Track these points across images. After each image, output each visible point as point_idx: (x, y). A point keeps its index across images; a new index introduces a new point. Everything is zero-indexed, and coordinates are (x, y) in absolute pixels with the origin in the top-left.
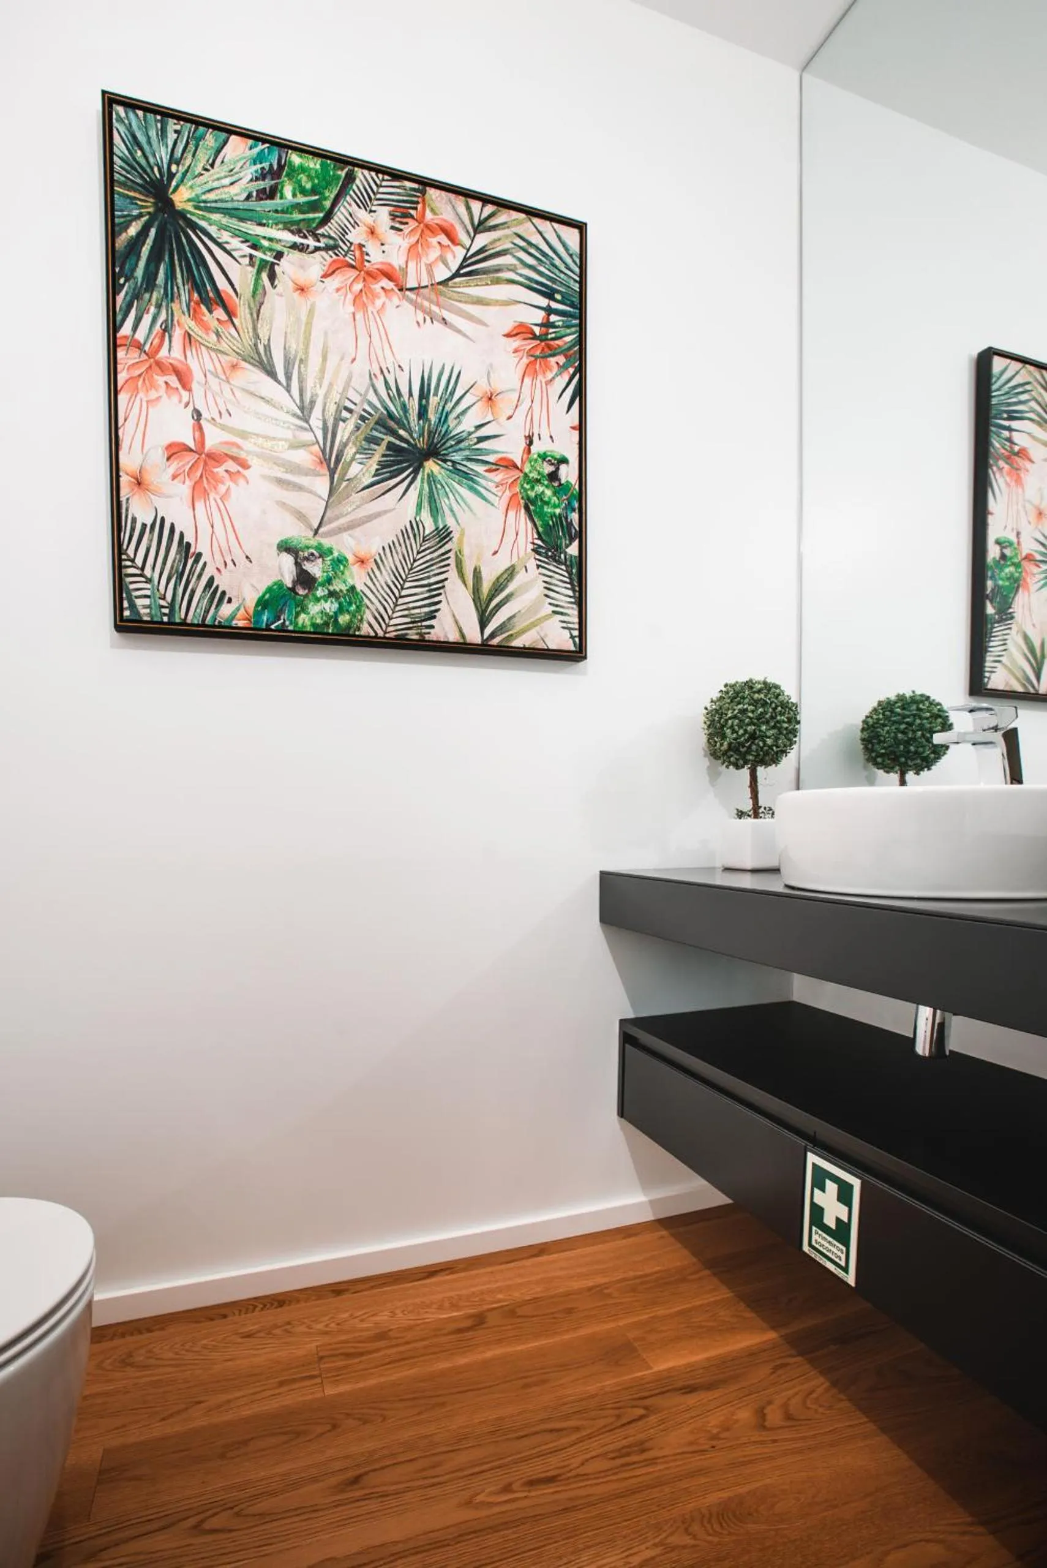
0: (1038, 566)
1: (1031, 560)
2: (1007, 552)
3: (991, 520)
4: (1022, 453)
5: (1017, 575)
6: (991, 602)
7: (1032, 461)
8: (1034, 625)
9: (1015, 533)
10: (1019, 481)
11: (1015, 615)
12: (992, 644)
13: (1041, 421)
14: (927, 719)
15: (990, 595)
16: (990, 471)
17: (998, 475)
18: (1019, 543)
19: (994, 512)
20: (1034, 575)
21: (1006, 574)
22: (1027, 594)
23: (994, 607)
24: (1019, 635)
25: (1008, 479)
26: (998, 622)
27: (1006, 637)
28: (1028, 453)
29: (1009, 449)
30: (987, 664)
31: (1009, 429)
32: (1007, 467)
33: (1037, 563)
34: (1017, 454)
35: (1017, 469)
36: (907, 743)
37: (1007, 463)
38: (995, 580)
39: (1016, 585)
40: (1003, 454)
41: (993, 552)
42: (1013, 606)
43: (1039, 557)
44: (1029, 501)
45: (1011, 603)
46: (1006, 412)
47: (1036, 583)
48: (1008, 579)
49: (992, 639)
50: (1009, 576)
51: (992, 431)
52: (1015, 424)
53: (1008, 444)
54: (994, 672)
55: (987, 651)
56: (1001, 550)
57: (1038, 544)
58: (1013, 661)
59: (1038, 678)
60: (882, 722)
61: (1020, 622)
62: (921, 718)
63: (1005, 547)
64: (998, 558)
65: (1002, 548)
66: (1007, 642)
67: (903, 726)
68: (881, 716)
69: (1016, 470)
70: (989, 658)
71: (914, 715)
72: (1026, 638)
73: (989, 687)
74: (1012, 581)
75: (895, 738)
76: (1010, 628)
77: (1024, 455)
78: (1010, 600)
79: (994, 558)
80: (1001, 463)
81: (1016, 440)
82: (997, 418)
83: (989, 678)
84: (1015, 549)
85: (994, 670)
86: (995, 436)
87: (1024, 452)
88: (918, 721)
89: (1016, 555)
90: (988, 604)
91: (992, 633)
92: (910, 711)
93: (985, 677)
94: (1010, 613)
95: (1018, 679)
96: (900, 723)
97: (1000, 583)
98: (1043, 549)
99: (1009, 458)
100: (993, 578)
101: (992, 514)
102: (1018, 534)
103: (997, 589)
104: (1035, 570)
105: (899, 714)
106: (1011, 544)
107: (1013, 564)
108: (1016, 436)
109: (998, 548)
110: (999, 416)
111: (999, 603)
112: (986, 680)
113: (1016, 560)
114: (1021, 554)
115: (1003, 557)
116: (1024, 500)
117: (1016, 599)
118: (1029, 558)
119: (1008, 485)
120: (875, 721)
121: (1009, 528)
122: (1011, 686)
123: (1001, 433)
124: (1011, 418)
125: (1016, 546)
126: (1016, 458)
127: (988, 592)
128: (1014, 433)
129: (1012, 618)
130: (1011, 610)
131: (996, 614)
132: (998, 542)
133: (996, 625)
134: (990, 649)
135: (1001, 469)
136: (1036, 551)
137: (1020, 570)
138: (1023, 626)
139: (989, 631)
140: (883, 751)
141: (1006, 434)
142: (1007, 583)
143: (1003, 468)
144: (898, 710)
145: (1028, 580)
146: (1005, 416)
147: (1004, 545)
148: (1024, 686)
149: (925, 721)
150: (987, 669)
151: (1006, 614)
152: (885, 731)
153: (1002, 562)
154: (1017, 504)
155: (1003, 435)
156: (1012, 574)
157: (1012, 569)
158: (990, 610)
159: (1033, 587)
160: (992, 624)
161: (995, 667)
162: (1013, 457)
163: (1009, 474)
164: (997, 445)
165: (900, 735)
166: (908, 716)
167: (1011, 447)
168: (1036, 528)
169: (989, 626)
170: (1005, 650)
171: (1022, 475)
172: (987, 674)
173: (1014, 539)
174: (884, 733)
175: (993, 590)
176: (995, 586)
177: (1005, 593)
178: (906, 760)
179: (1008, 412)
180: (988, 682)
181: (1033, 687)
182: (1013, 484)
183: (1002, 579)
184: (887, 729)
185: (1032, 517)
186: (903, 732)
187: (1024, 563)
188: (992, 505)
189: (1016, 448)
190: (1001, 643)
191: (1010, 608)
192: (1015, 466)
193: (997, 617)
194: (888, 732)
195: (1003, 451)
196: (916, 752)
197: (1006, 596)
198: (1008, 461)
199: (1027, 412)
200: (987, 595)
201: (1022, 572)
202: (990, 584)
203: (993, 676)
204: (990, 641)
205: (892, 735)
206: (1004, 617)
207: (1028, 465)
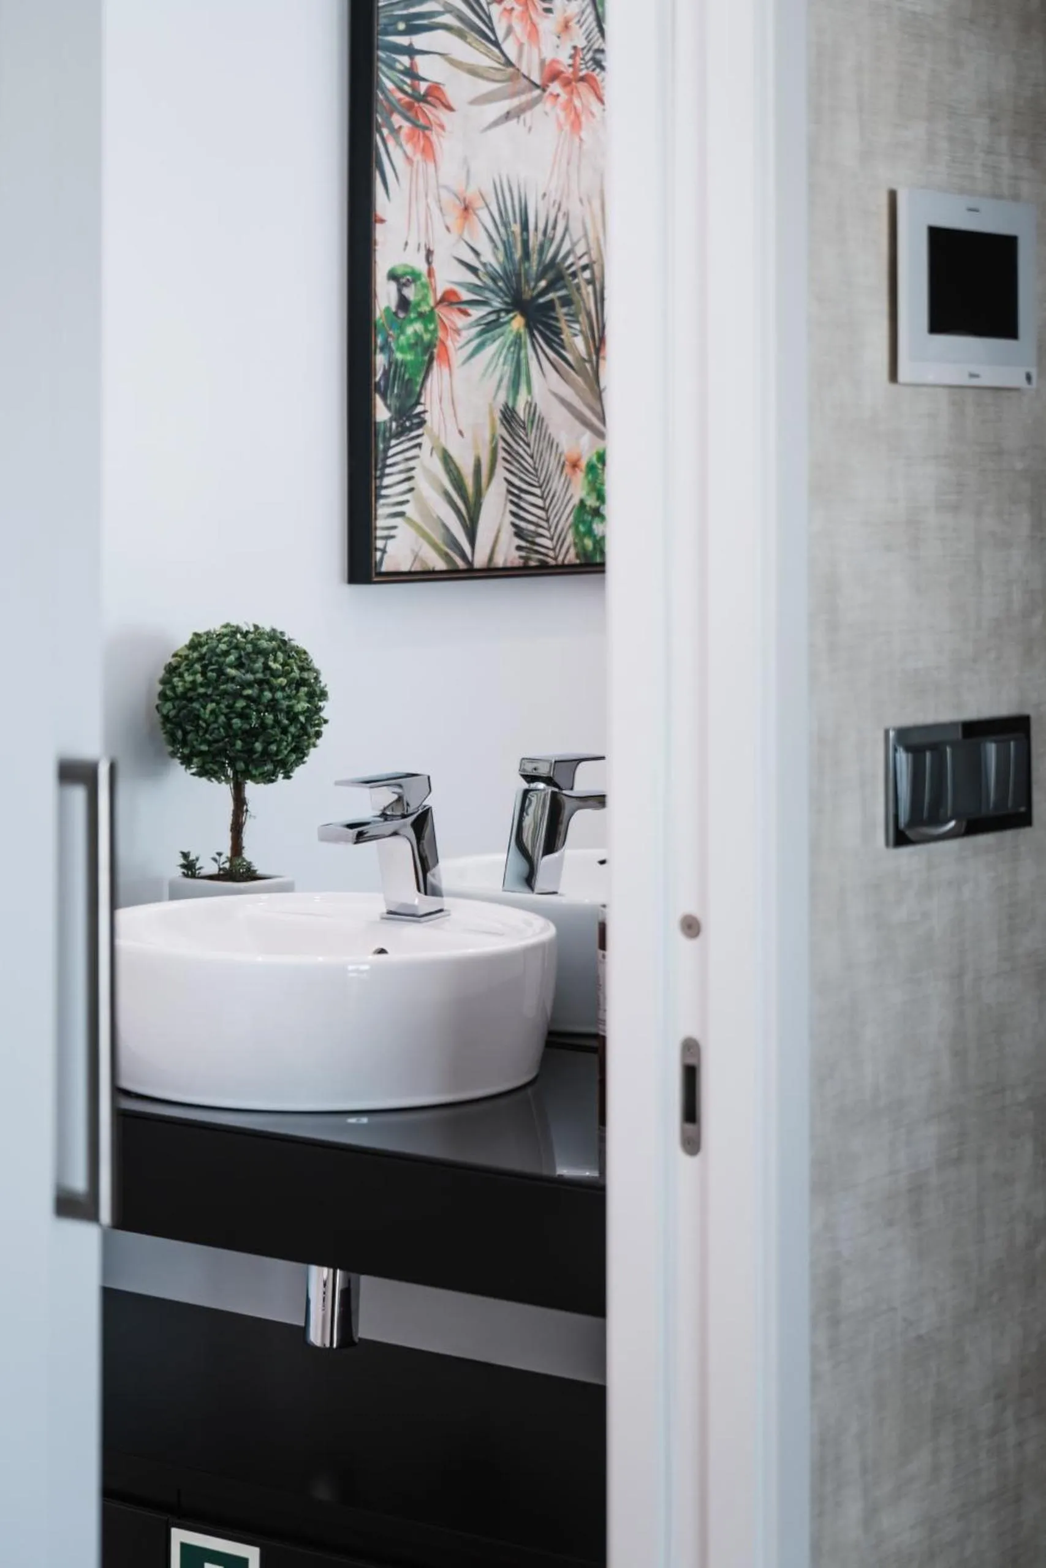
0: (466, 314)
1: (451, 304)
2: (410, 293)
3: (381, 233)
4: (435, 96)
5: (427, 337)
6: (384, 397)
7: (450, 108)
8: (461, 433)
9: (423, 253)
10: (428, 151)
11: (427, 416)
12: (387, 481)
13: (466, 29)
14: (283, 689)
15: (382, 383)
16: (378, 138)
17: (391, 144)
18: (430, 273)
19: (384, 218)
20: (458, 331)
21: (408, 339)
22: (446, 370)
23: (388, 407)
24: (435, 455)
25: (409, 149)
26: (398, 435)
27: (411, 464)
28: (443, 93)
29: (409, 90)
30: (380, 523)
31: (411, 51)
32: (406, 125)
33: (463, 307)
34: (423, 99)
35: (425, 128)
36: (250, 735)
37: (407, 119)
38: (391, 351)
39: (426, 358)
40: (399, 100)
41: (385, 296)
42: (422, 400)
43: (466, 296)
44: (446, 187)
45: (420, 395)
46: (403, 18)
47: (461, 347)
48: (412, 347)
49: (388, 471)
50: (412, 341)
51: (379, 59)
52: (419, 41)
53: (408, 81)
54: (392, 537)
55: (379, 497)
56: (399, 291)
57: (463, 269)
58: (424, 509)
59: (472, 536)
60: (201, 690)
61: (436, 430)
62: (273, 689)
63: (406, 285)
64: (394, 309)
65: (401, 286)
66: (413, 473)
67: (240, 704)
68: (199, 678)
69: (422, 129)
70: (383, 510)
71: (260, 682)
72: (447, 459)
73: (384, 569)
74: (419, 349)
75: (228, 725)
76: (419, 445)
77: (438, 98)
78: (418, 389)
79: (388, 309)
80: (397, 120)
81: (422, 72)
82: (387, 34)
83: (384, 551)
84: (424, 286)
85: (392, 532)
86: (384, 68)
87: (437, 94)
88: (268, 695)
89: (424, 298)
90: (379, 401)
91: (386, 458)
92: (254, 672)
93: (376, 549)
94: (418, 415)
95: (434, 546)
96: (237, 695)
97: (399, 356)
98: (471, 278)
99: (410, 107)
100: (386, 348)
101: (382, 221)
102: (429, 253)
103: (394, 368)
104: (460, 321)
105: (233, 679)
106: (415, 276)
107: (421, 316)
108: (423, 65)
109: (393, 286)
110: (390, 28)
111: (398, 396)
112: (379, 554)
113: (425, 308)
114: (435, 290)
115: (404, 303)
116: (438, 187)
117: (428, 384)
118: (449, 299)
119: (409, 159)
120: (188, 685)
121: (412, 246)
122: (423, 562)
123: (396, 61)
124: (412, 30)
125: (424, 279)
126: (426, 107)
127: (377, 379)
128: (419, 59)
129: (422, 423)
130: (419, 409)
131: (391, 420)
132: (393, 276)
133: (393, 442)
134: (384, 492)
135: (396, 132)
136: (460, 284)
137: (431, 327)
138: (442, 440)
139: (381, 456)
140: (204, 748)
141: (405, 60)
142: (409, 357)
143: (400, 127)
144: (232, 672)
145: (449, 343)
146: (401, 26)
147: (403, 280)
148: (446, 557)
149: (279, 695)
150: (379, 533)
151: (409, 418)
152: (208, 711)
153: (401, 315)
154: (426, 196)
155: (399, 66)
156: (418, 336)
157: (418, 326)
158: (382, 413)
159: (457, 357)
160: (387, 440)
161: (394, 527)
162: (416, 105)
163: (410, 138)
164: (389, 85)
165: (237, 722)
166: (250, 685)
167: (412, 86)
168: (461, 237)
169: (381, 446)
170: (411, 490)
171: (434, 137)
172: (380, 544)
173: (422, 267)
174: (206, 714)
175: (386, 373)
176: (390, 364)
177: (407, 376)
178: (247, 765)
179: (407, 18)
180: (382, 559)
181: (463, 556)
182: (418, 158)
183: (401, 349)
184: (211, 706)
185: (453, 217)
186: (244, 716)
187: (441, 312)
188: (383, 204)
189: (423, 87)
190: (403, 476)
191: (418, 403)
192: (422, 121)
193: (394, 425)
194: (213, 712)
195: (400, 95)
196: (265, 752)
197: (410, 380)
198: (411, 114)
199: (440, 13)
200: (377, 384)
201: (435, 330)
202: (380, 360)
203: (391, 545)
204: (383, 475)
205: (222, 719)
206: (408, 424)
207: (443, 115)
